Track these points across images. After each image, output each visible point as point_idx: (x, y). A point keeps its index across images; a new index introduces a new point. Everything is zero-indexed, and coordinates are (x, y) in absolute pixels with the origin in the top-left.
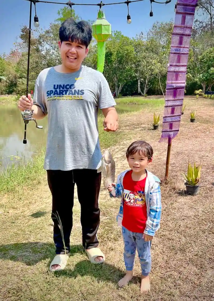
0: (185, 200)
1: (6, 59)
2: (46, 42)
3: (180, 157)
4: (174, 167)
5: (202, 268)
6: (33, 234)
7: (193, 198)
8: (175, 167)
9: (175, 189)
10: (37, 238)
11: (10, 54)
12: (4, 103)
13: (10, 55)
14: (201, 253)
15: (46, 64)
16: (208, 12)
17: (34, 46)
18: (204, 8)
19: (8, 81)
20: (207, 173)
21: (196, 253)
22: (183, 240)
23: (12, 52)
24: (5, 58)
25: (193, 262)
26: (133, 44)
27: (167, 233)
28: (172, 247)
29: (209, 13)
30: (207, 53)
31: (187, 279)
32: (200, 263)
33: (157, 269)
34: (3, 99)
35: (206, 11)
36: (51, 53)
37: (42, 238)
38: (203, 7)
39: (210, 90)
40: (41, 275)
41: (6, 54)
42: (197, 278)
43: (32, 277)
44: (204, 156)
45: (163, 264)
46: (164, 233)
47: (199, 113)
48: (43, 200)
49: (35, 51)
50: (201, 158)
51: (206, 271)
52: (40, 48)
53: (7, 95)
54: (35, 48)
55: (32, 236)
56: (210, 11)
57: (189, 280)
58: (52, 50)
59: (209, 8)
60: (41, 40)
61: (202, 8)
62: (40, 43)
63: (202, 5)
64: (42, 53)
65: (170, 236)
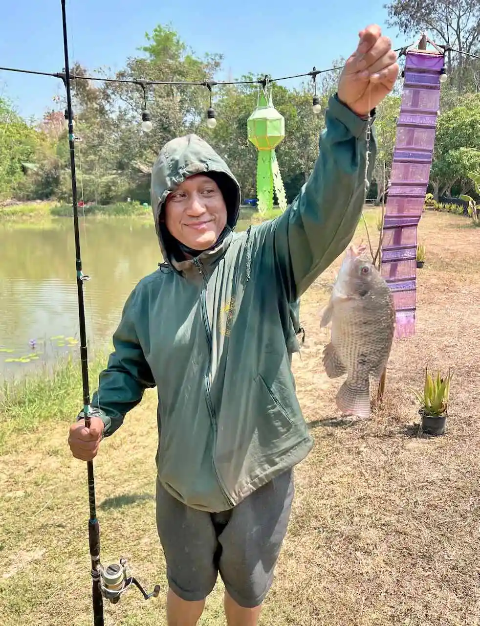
0: (421, 445)
1: (36, 127)
2: (118, 95)
3: (402, 348)
4: (392, 369)
5: (466, 595)
6: (128, 518)
7: (436, 441)
8: (394, 371)
9: (399, 421)
10: (137, 527)
11: (43, 117)
12: (34, 217)
13: (45, 119)
14: (462, 564)
15: (119, 139)
16: (443, 37)
17: (94, 104)
18: (435, 31)
19: (41, 173)
20: (458, 384)
21: (454, 564)
22: (426, 535)
23: (49, 113)
24: (34, 124)
25: (450, 583)
26: (295, 101)
27: (393, 519)
28: (405, 550)
29: (445, 39)
30: (442, 120)
31: (441, 619)
32: (462, 585)
33: (382, 597)
34: (32, 211)
35: (440, 35)
36: (128, 117)
37: (147, 527)
38: (433, 28)
39: (448, 193)
40: (158, 610)
41: (36, 118)
42: (459, 617)
43: (142, 616)
44: (448, 347)
45: (392, 588)
46: (388, 519)
47: (431, 245)
48: (137, 440)
49: (98, 113)
50: (444, 349)
51: (476, 601)
52: (107, 107)
53: (39, 201)
54: (96, 106)
55: (126, 522)
56: (446, 37)
57: (444, 622)
58: (131, 111)
59: (445, 31)
60: (109, 92)
61: (431, 29)
62: (107, 97)
63: (431, 25)
64: (111, 116)
65: (399, 527)
